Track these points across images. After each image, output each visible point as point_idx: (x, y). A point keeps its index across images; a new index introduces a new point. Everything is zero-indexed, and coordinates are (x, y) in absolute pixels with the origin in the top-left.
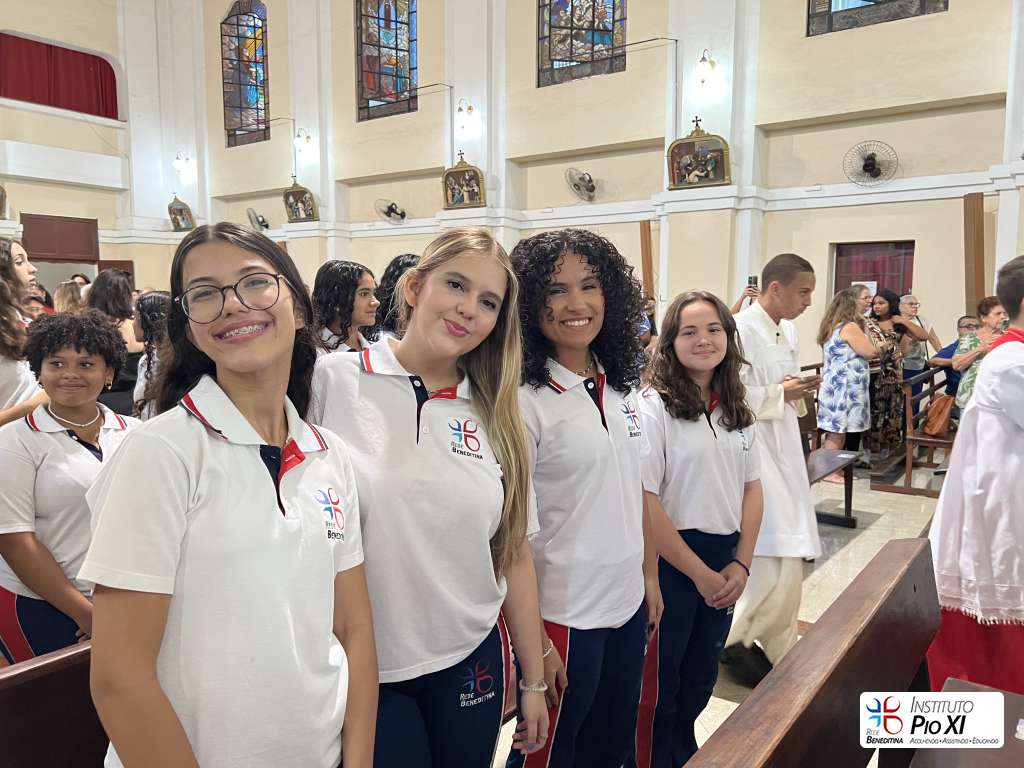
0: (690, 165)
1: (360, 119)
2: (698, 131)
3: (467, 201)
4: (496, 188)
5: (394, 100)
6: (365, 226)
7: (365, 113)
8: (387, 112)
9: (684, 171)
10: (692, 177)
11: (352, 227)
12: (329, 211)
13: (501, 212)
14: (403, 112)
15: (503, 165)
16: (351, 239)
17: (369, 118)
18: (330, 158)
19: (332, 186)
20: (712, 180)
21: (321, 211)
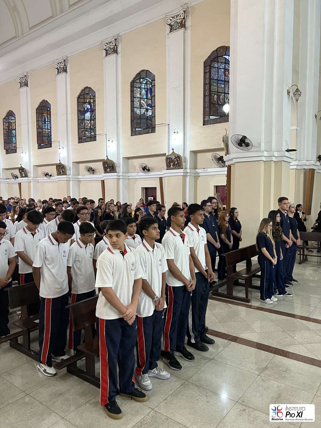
0: (107, 167)
1: (39, 148)
2: (108, 159)
3: (62, 173)
4: (70, 170)
5: (47, 143)
6: (41, 178)
7: (40, 147)
8: (45, 147)
9: (106, 169)
10: (108, 170)
11: (39, 179)
12: (31, 175)
13: (70, 176)
14: (49, 147)
15: (71, 163)
16: (38, 182)
17: (41, 149)
18: (32, 160)
19: (32, 167)
20: (112, 171)
21: (29, 175)
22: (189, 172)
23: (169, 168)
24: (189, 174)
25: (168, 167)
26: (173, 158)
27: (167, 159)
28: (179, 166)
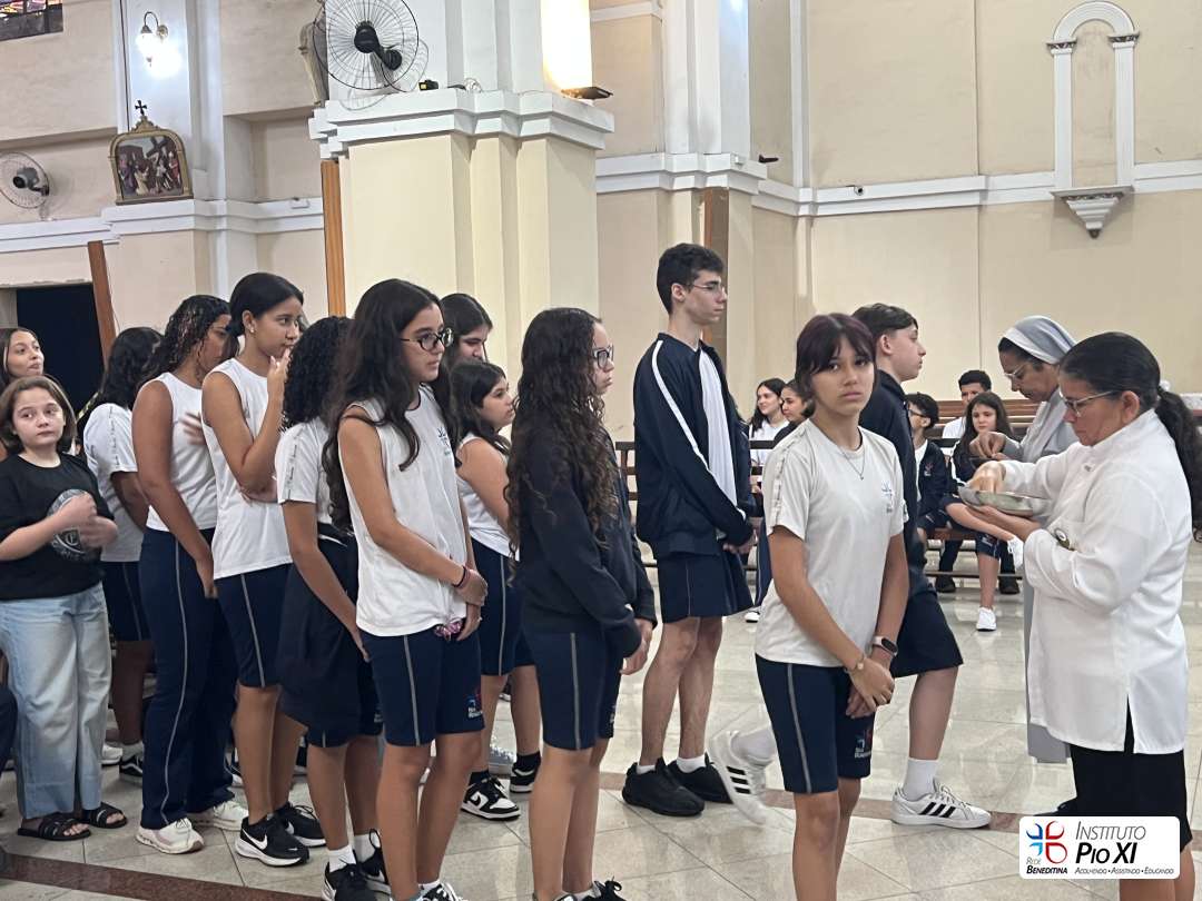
22: (224, 212)
23: (129, 197)
24: (223, 225)
25: (127, 191)
26: (147, 147)
27: (117, 153)
28: (176, 184)
